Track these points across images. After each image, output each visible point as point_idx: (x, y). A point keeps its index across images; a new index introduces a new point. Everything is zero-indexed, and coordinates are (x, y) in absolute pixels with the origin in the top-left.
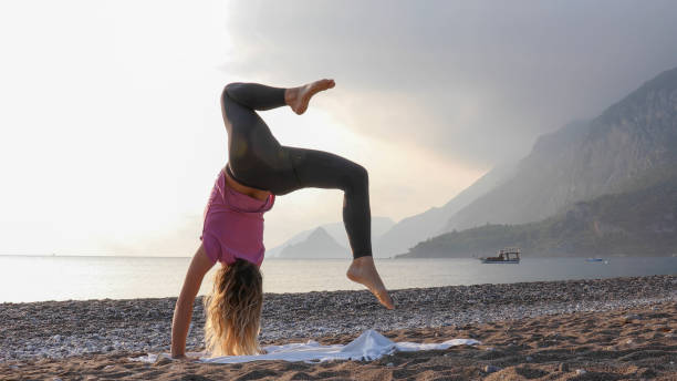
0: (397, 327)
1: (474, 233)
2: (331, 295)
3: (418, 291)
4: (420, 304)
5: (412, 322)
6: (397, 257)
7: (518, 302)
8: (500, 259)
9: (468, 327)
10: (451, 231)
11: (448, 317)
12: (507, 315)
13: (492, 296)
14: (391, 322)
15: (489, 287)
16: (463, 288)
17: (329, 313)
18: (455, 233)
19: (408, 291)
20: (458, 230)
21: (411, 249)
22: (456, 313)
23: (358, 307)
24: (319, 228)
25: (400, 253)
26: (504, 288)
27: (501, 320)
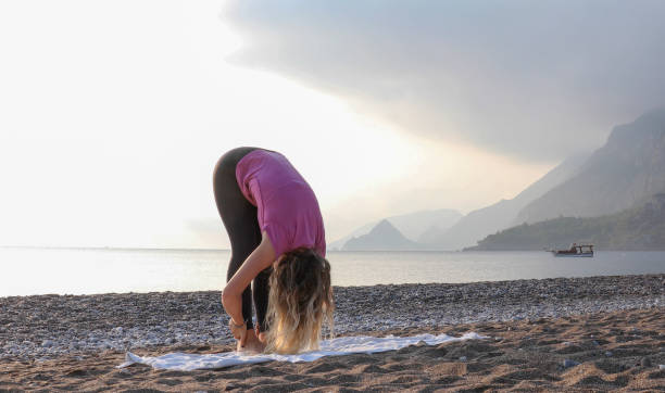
0: (467, 321)
1: (547, 226)
2: (397, 288)
3: (488, 284)
4: (490, 297)
5: (483, 316)
6: (466, 250)
7: (593, 295)
8: (573, 252)
9: (542, 321)
10: (521, 223)
11: (519, 312)
12: (583, 309)
13: (566, 290)
14: (461, 316)
15: (563, 281)
16: (535, 282)
17: (396, 306)
18: (525, 225)
19: (477, 285)
20: (530, 223)
21: (479, 242)
22: (528, 307)
23: (426, 301)
24: (385, 221)
25: (467, 246)
26: (578, 282)
27: (576, 314)
